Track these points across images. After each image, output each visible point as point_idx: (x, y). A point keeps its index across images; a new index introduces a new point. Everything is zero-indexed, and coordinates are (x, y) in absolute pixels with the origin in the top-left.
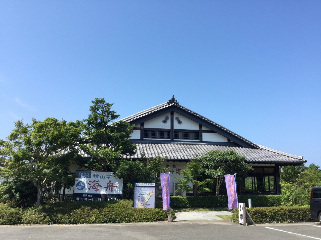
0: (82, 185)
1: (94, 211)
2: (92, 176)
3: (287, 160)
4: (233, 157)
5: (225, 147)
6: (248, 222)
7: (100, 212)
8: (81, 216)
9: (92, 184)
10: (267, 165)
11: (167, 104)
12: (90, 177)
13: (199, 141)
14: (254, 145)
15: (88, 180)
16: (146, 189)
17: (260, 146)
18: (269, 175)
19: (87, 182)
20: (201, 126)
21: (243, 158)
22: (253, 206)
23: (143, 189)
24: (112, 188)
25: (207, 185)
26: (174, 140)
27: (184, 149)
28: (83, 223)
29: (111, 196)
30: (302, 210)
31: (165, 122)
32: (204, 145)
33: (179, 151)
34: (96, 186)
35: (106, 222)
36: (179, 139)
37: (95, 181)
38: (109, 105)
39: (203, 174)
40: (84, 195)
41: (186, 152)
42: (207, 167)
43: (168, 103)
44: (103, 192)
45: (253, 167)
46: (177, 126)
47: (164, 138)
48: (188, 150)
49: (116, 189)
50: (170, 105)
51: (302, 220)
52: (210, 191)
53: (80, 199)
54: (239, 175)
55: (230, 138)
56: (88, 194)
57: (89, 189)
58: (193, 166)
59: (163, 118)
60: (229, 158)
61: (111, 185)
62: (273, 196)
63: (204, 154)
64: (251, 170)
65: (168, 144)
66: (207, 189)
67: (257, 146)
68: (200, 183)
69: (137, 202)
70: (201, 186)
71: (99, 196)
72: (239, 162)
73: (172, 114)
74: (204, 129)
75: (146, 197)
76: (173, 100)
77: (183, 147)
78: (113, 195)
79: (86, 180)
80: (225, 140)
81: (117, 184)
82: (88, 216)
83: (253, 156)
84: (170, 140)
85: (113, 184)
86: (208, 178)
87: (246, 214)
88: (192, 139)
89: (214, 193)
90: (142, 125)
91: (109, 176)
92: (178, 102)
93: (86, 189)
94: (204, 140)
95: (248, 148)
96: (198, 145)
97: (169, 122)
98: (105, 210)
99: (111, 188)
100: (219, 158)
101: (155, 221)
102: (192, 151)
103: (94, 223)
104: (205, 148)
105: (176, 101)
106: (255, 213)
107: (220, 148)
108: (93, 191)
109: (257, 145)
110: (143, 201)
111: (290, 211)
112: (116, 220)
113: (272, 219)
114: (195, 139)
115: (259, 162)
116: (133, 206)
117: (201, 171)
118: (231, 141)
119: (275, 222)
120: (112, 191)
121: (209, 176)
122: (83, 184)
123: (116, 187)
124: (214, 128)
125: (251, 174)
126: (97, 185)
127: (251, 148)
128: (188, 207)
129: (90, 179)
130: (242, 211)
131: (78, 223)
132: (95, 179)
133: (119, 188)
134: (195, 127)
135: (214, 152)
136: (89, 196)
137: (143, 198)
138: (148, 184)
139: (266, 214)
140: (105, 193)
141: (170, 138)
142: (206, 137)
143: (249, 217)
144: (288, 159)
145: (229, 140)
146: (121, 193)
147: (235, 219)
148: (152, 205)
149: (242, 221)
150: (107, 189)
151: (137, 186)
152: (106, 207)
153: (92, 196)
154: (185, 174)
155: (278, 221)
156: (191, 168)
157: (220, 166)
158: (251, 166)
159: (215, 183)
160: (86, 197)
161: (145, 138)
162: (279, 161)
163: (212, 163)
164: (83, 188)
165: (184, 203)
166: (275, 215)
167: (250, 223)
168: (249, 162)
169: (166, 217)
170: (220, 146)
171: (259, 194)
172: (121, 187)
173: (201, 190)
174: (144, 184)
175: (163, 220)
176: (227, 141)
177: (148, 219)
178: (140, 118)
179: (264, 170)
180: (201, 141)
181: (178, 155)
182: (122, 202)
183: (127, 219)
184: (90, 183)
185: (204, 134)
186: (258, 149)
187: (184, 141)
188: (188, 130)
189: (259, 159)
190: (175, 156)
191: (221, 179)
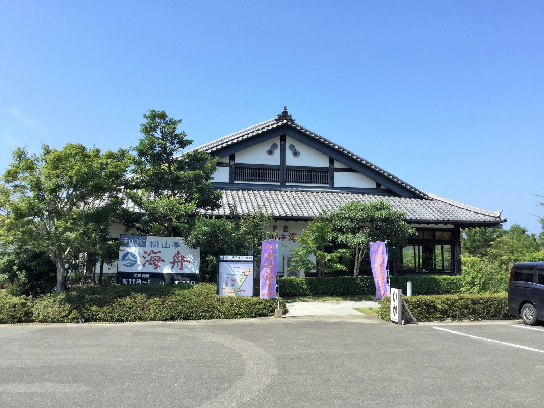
0: (132, 258)
1: (152, 301)
2: (148, 243)
3: (474, 218)
4: (384, 213)
5: (371, 196)
6: (406, 319)
7: (163, 302)
8: (130, 308)
9: (148, 258)
10: (441, 226)
11: (275, 122)
12: (145, 246)
13: (328, 185)
14: (420, 192)
15: (142, 250)
16: (239, 265)
17: (430, 195)
18: (442, 243)
19: (139, 253)
20: (331, 161)
21: (401, 214)
22: (414, 293)
23: (233, 265)
24: (182, 264)
25: (340, 260)
26: (287, 184)
27: (303, 200)
28: (134, 320)
29: (180, 278)
30: (495, 300)
31: (270, 152)
32: (337, 193)
34: (155, 260)
35: (173, 318)
36: (294, 182)
37: (152, 252)
38: (174, 123)
39: (333, 241)
40: (135, 276)
41: (307, 205)
42: (341, 230)
43: (276, 120)
44: (167, 270)
45: (417, 229)
46: (291, 161)
47: (268, 181)
49: (189, 266)
50: (280, 124)
51: (493, 317)
52: (344, 268)
53: (129, 282)
54: (393, 243)
55: (381, 181)
56: (142, 274)
57: (144, 265)
58: (318, 227)
59: (268, 146)
60: (378, 214)
61: (180, 258)
62: (449, 277)
63: (336, 209)
64: (414, 234)
65: (275, 191)
66: (340, 266)
67: (424, 195)
68: (329, 257)
69: (224, 286)
70: (329, 260)
71: (161, 276)
72: (393, 221)
73: (283, 139)
74: (337, 165)
75: (239, 279)
76: (284, 115)
77: (301, 196)
78: (183, 276)
79: (137, 251)
81: (190, 257)
82: (143, 309)
83: (417, 212)
84: (279, 184)
85: (183, 257)
86: (342, 248)
87: (403, 306)
88: (316, 183)
89: (351, 272)
90: (232, 158)
91: (176, 245)
92: (293, 118)
93: (138, 265)
94: (336, 185)
95: (410, 198)
96: (327, 192)
97: (278, 152)
98: (171, 300)
99: (180, 263)
100: (362, 215)
101: (253, 317)
102: (316, 204)
103: (152, 320)
104: (339, 199)
105: (290, 116)
106: (417, 305)
107: (363, 198)
108: (151, 269)
109: (426, 193)
110: (233, 285)
111: (475, 302)
112: (189, 316)
113: (446, 314)
114: (323, 183)
115: (428, 222)
116: (217, 293)
117: (330, 236)
118: (383, 187)
119: (449, 320)
120: (182, 269)
121: (345, 246)
122: (134, 256)
123: (189, 262)
124: (355, 165)
125: (412, 241)
126: (157, 258)
127: (415, 198)
128: (309, 295)
129: (145, 249)
130: (397, 301)
131: (127, 321)
132: (153, 249)
133: (193, 263)
134: (319, 161)
135: (353, 204)
136: (144, 276)
137: (234, 280)
138: (241, 258)
139: (435, 307)
140: (171, 272)
141: (279, 181)
142: (341, 179)
143: (406, 311)
144: (476, 216)
145: (378, 185)
146: (198, 272)
147: (384, 314)
148: (248, 292)
149: (395, 317)
150: (173, 266)
151: (223, 261)
152: (173, 294)
153: (148, 276)
154: (304, 242)
155: (454, 318)
156: (313, 232)
157: (362, 228)
158: (413, 228)
159: (353, 255)
160: (139, 278)
161: (237, 180)
162: (461, 220)
163: (348, 223)
164: (134, 263)
165: (301, 287)
166: (450, 308)
167: (408, 321)
168: (410, 222)
169: (271, 311)
170: (363, 194)
171: (425, 273)
172: (198, 262)
173: (330, 267)
174: (236, 258)
175: (267, 315)
176: (374, 186)
177: (242, 314)
178: (228, 147)
179: (434, 235)
180: (332, 187)
181: (292, 209)
182: (198, 287)
183: (208, 314)
184: (145, 255)
185: (337, 175)
186: (426, 199)
187: (303, 187)
188: (310, 167)
189: (428, 217)
190: (287, 211)
191: (364, 249)
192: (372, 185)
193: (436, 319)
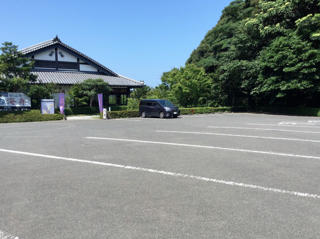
0: (3, 101)
1: (17, 116)
2: (9, 95)
3: (134, 84)
4: (101, 83)
5: (96, 75)
6: (108, 118)
7: (22, 116)
8: (10, 118)
9: (10, 101)
10: (122, 87)
11: (52, 42)
12: (7, 96)
13: (77, 70)
14: (115, 74)
15: (7, 98)
16: (49, 103)
17: (119, 75)
18: (123, 94)
19: (5, 99)
20: (78, 60)
21: (107, 83)
22: (111, 110)
23: (46, 103)
24: (24, 103)
25: (85, 101)
26: (59, 69)
27: (67, 76)
28: (12, 122)
29: (23, 108)
30: (135, 111)
31: (51, 55)
32: (81, 73)
33: (63, 78)
34: (12, 102)
35: (26, 121)
36: (62, 68)
37: (11, 99)
38: (15, 47)
39: (82, 94)
40: (5, 108)
41: (69, 79)
42: (84, 90)
43: (53, 41)
44: (18, 105)
45: (113, 89)
46: (60, 59)
47: (50, 68)
48: (70, 77)
49: (27, 104)
50: (55, 43)
51: (135, 117)
52: (86, 104)
53: (2, 110)
54: (104, 94)
55: (99, 69)
56: (7, 107)
57: (8, 104)
58: (76, 88)
59: (49, 52)
60: (99, 84)
61: (22, 101)
62: (124, 106)
63: (82, 81)
64: (112, 91)
65: (54, 72)
66: (85, 103)
67: (117, 75)
68: (80, 100)
69: (43, 110)
70: (80, 101)
71: (16, 108)
72: (104, 86)
73: (56, 49)
74: (81, 61)
75: (49, 108)
76: (56, 39)
77: (66, 75)
78: (25, 107)
79: (5, 98)
80: (95, 70)
81: (27, 100)
82: (14, 119)
83: (114, 82)
84: (55, 69)
85: (24, 100)
86: (85, 96)
87: (107, 114)
88: (72, 69)
89: (89, 105)
90: (33, 57)
91: (20, 96)
92: (60, 40)
93: (6, 104)
94: (81, 70)
95: (111, 76)
96: (77, 73)
97: (54, 55)
98: (24, 115)
99: (23, 103)
100: (92, 84)
101: (55, 120)
102: (73, 78)
103: (19, 122)
104: (82, 76)
105: (59, 39)
106: (112, 114)
107: (92, 76)
108: (11, 105)
109: (117, 74)
110: (47, 110)
111: (129, 112)
112: (32, 121)
113: (120, 116)
114: (75, 69)
115: (117, 86)
116: (41, 113)
117: (80, 92)
118: (100, 71)
119: (121, 118)
120: (24, 105)
121: (86, 95)
122: (3, 100)
123: (26, 102)
124: (88, 61)
125: (112, 93)
126: (13, 101)
127: (113, 76)
128: (72, 114)
129: (8, 98)
130: (105, 112)
131: (9, 123)
132: (11, 97)
133: (28, 102)
134: (74, 60)
135: (89, 80)
136: (8, 108)
137: (47, 108)
138: (49, 100)
139: (117, 114)
140: (19, 106)
141: (55, 68)
142: (83, 67)
143: (108, 116)
144: (135, 83)
145: (98, 70)
146: (30, 106)
147: (101, 118)
148: (52, 112)
149: (105, 117)
150: (20, 104)
151: (42, 101)
152: (24, 113)
153: (10, 108)
154: (70, 94)
155: (123, 117)
156: (74, 90)
157: (93, 88)
158: (112, 88)
159: (90, 99)
160: (6, 109)
161: (36, 67)
162: (130, 85)
163: (88, 87)
164: (4, 103)
165: (70, 111)
166: (122, 114)
167: (109, 118)
168: (111, 86)
169: (62, 118)
170: (92, 74)
171: (116, 105)
172: (30, 102)
173: (81, 103)
174: (47, 100)
175: (60, 120)
176: (97, 71)
177: (51, 119)
178: (31, 52)
179: (120, 91)
180: (79, 71)
181: (63, 80)
182: (33, 111)
183: (39, 120)
184: (8, 100)
185: (81, 65)
186: (117, 77)
187: (66, 70)
188: (69, 62)
189: (117, 84)
190: (61, 81)
191: (94, 97)
192: (96, 70)
193: (118, 118)
